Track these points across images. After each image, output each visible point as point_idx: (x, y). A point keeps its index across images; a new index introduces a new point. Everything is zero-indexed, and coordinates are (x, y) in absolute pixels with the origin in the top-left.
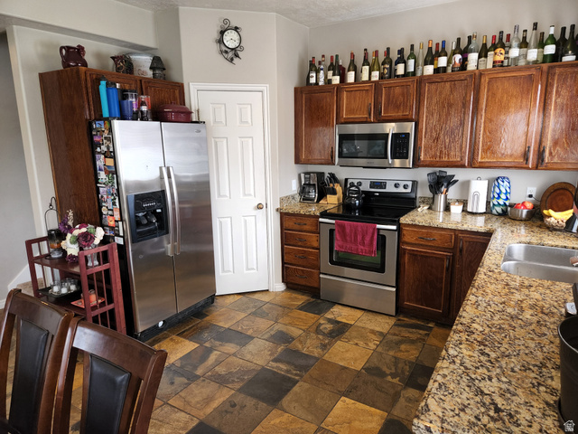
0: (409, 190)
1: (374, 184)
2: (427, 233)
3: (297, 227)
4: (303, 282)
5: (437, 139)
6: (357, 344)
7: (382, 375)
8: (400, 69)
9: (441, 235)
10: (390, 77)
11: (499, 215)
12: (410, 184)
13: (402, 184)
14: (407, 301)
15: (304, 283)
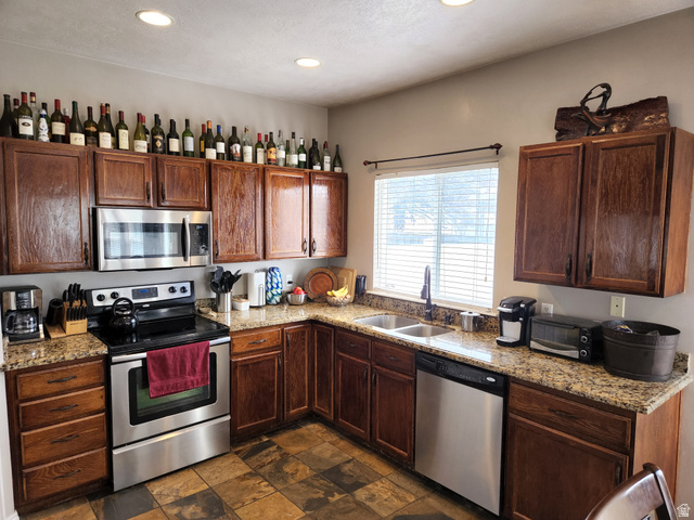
0: (188, 294)
1: (137, 294)
2: (257, 336)
3: (56, 387)
4: (71, 483)
5: (233, 230)
6: (255, 499)
7: (323, 502)
8: (175, 145)
9: (270, 334)
10: (163, 152)
11: (278, 304)
12: (188, 286)
13: (178, 287)
14: (242, 424)
15: (75, 484)
